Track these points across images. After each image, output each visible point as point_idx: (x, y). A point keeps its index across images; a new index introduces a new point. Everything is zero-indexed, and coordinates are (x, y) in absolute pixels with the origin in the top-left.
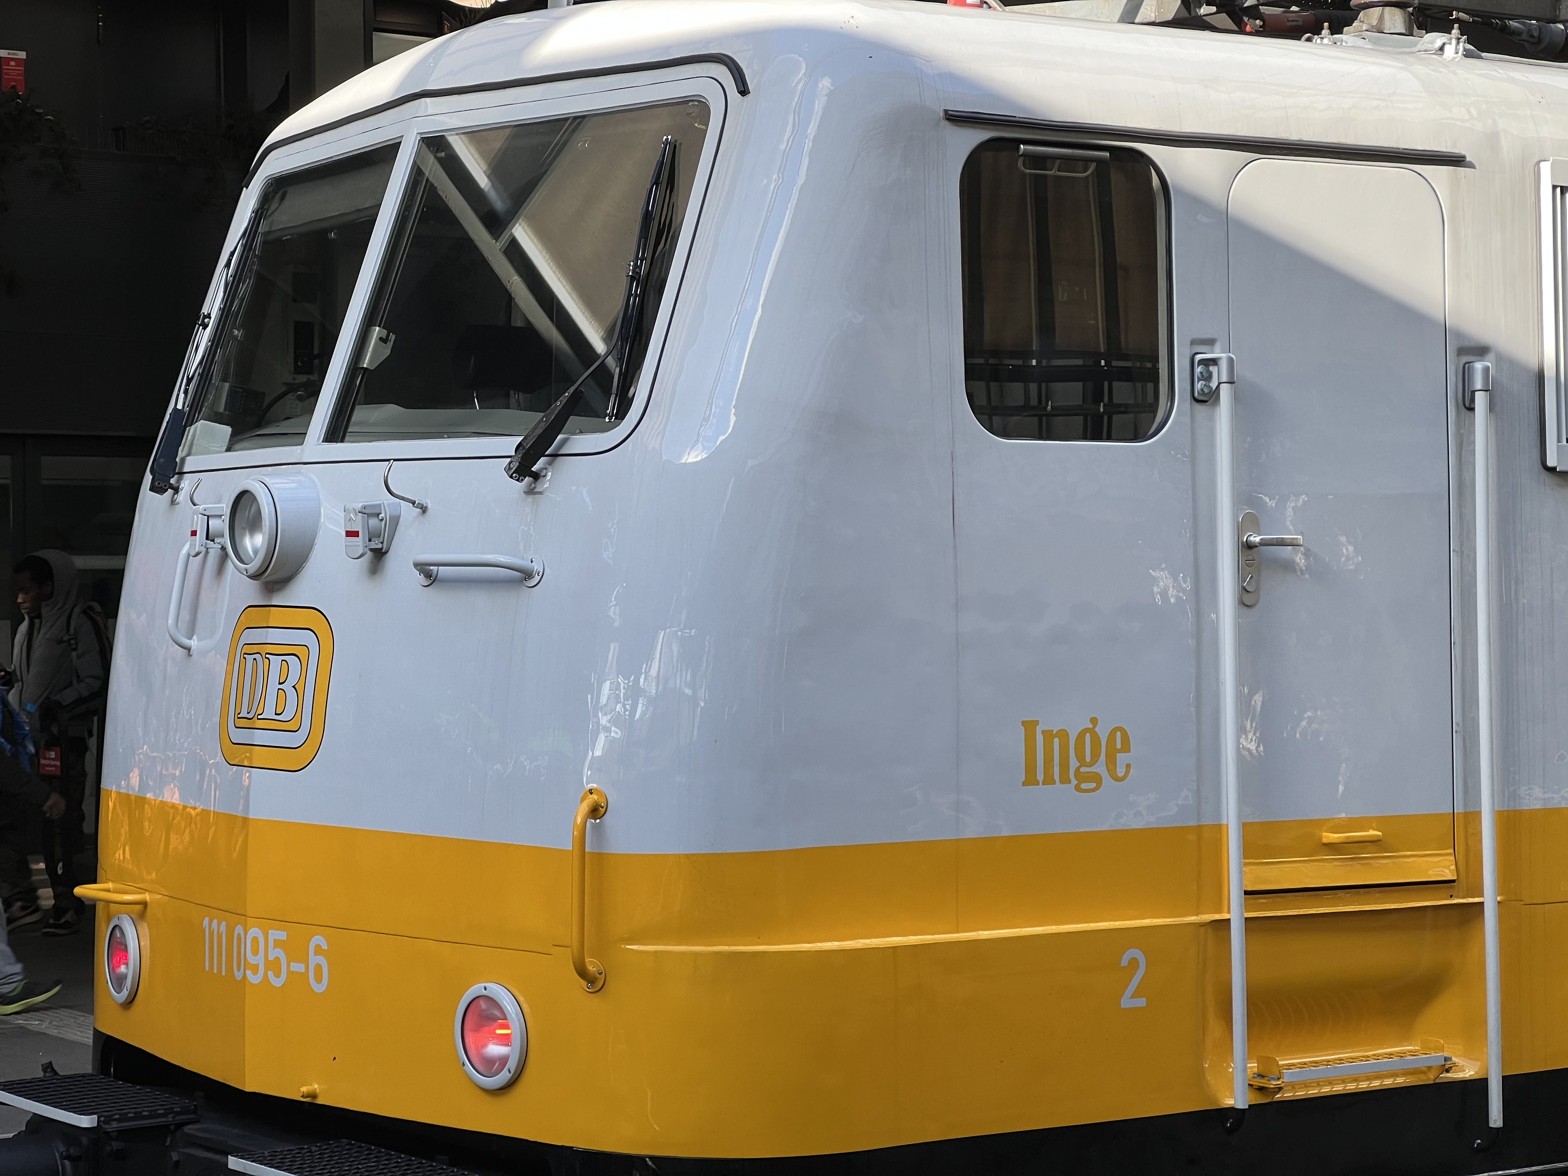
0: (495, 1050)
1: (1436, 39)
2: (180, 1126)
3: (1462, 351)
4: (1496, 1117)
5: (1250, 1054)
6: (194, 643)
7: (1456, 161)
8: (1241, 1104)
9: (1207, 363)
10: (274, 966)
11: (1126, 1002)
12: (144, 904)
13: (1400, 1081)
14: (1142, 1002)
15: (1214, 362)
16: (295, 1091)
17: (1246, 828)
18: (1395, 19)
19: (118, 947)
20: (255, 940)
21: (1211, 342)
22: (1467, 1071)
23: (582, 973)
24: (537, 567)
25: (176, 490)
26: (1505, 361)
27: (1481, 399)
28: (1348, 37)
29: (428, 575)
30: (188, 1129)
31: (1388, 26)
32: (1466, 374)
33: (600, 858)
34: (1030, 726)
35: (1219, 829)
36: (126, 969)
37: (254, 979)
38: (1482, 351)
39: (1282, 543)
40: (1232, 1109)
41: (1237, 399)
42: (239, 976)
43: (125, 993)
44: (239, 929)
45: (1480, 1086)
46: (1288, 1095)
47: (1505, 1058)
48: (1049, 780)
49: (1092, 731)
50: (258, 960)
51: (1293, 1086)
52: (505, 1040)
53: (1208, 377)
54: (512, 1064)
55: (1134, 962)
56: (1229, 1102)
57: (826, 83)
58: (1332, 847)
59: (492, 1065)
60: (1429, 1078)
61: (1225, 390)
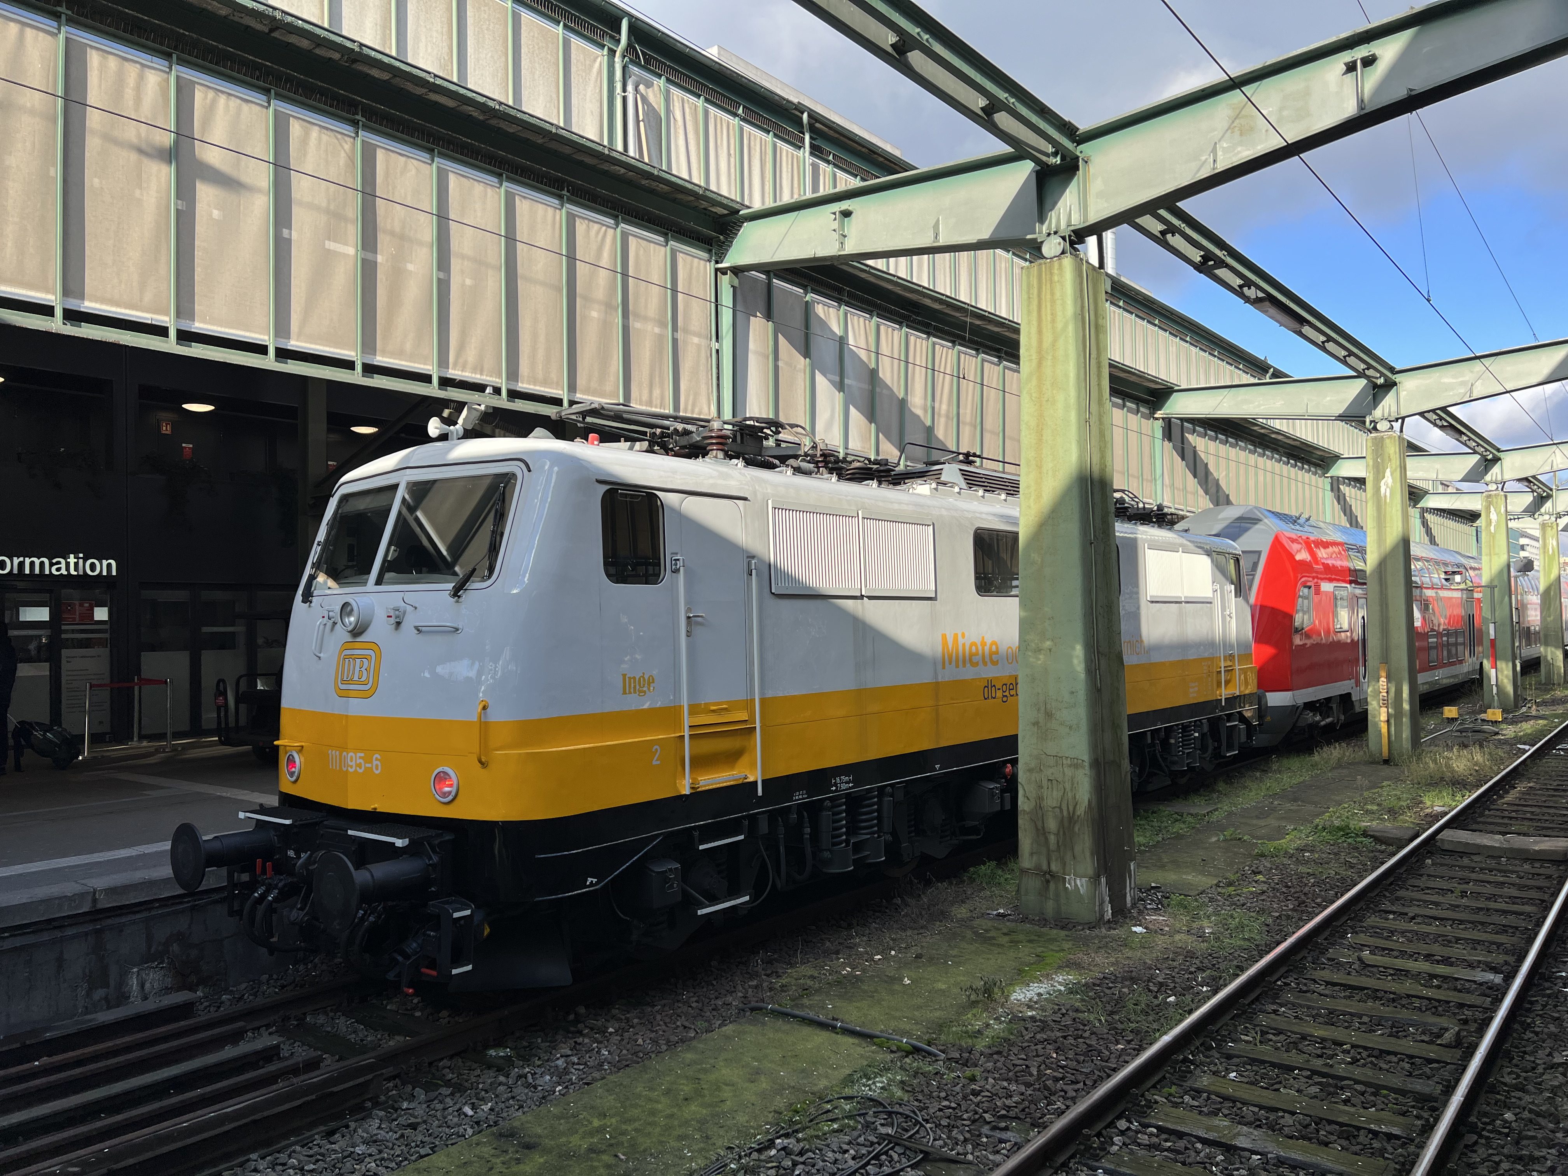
0: (447, 789)
1: (735, 461)
2: (322, 821)
3: (748, 557)
4: (760, 793)
5: (690, 777)
6: (321, 655)
7: (745, 499)
8: (688, 793)
9: (675, 560)
10: (360, 765)
11: (654, 763)
12: (302, 747)
13: (732, 783)
14: (658, 762)
15: (678, 560)
16: (369, 808)
17: (690, 706)
18: (721, 455)
19: (291, 762)
20: (351, 757)
21: (677, 554)
22: (751, 779)
23: (480, 762)
24: (460, 627)
25: (311, 602)
26: (761, 561)
27: (754, 571)
28: (707, 459)
29: (418, 630)
30: (325, 823)
31: (719, 456)
32: (749, 564)
33: (486, 723)
34: (624, 676)
35: (681, 707)
36: (296, 770)
37: (350, 770)
38: (753, 557)
39: (698, 616)
40: (685, 795)
41: (685, 571)
42: (345, 769)
43: (294, 778)
44: (345, 753)
45: (756, 782)
46: (700, 789)
47: (762, 775)
48: (630, 693)
49: (643, 677)
50: (353, 763)
51: (702, 786)
52: (451, 786)
53: (676, 564)
54: (453, 794)
55: (656, 750)
56: (684, 793)
57: (556, 469)
58: (713, 711)
59: (445, 794)
60: (740, 782)
61: (682, 568)
